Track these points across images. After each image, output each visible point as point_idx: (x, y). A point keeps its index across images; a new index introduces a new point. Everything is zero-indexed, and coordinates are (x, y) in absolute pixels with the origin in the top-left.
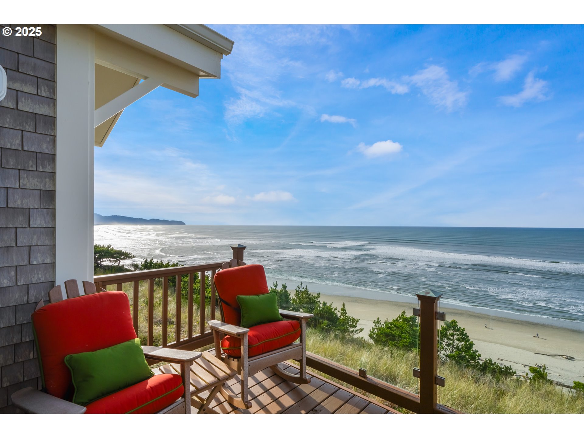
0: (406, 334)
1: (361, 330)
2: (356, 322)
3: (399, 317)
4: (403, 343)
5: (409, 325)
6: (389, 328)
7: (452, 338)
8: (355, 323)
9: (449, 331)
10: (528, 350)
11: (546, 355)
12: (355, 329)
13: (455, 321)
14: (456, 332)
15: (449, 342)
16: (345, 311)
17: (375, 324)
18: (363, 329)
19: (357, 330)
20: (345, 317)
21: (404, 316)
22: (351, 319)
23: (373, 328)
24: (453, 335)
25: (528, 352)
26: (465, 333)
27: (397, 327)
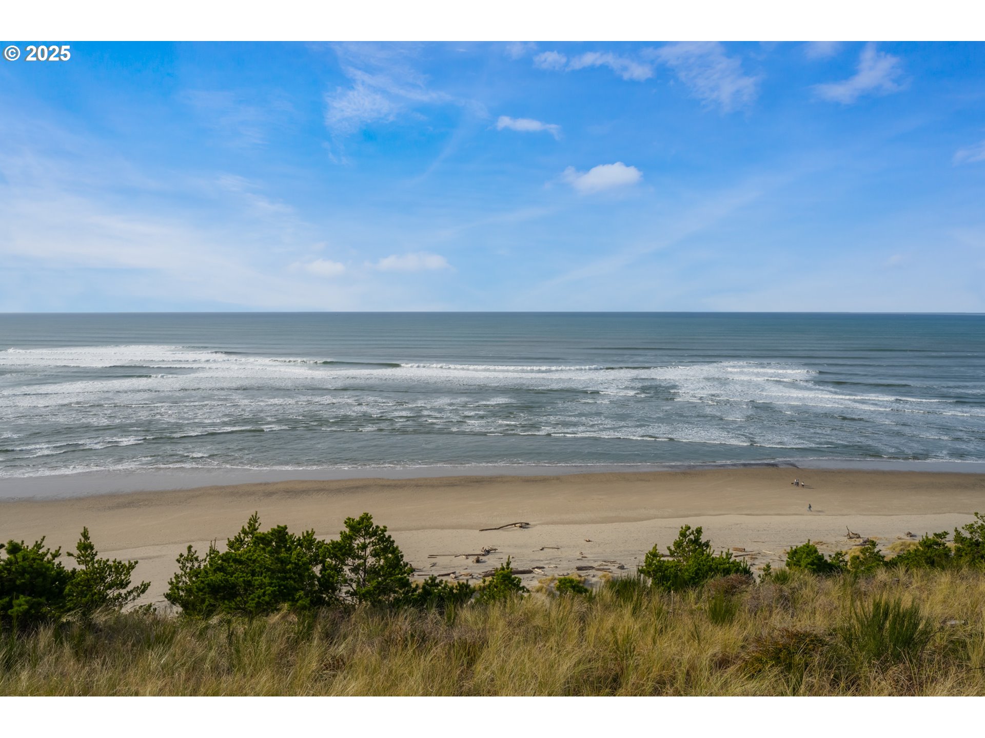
0: (264, 575)
1: (144, 588)
2: (128, 569)
3: (244, 532)
4: (257, 599)
5: (269, 552)
6: (221, 569)
7: (363, 553)
8: (124, 575)
9: (356, 540)
10: (471, 527)
11: (495, 529)
12: (123, 592)
13: (367, 515)
14: (370, 538)
15: (357, 562)
16: (92, 548)
17: (181, 565)
18: (149, 584)
19: (130, 593)
20: (93, 564)
21: (255, 526)
22: (110, 567)
23: (177, 577)
24: (364, 547)
25: (471, 531)
26: (387, 537)
27: (240, 562)
